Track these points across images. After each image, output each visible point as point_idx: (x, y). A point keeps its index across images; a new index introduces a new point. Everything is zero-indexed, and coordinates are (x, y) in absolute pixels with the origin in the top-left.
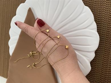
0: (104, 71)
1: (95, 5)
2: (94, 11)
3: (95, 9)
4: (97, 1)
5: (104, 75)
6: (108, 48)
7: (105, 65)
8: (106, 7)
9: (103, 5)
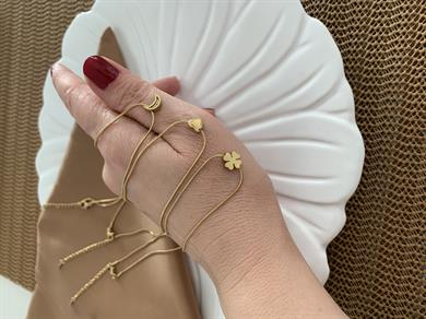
0: (387, 285)
1: (354, 12)
2: (351, 36)
3: (352, 28)
4: (361, 3)
5: (385, 300)
6: (403, 189)
7: (391, 262)
8: (400, 17)
9: (386, 13)
